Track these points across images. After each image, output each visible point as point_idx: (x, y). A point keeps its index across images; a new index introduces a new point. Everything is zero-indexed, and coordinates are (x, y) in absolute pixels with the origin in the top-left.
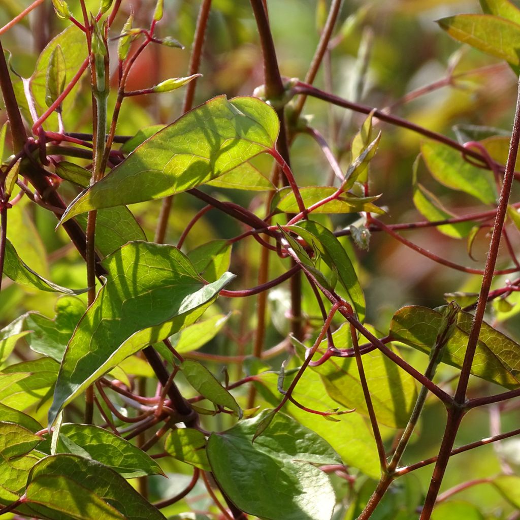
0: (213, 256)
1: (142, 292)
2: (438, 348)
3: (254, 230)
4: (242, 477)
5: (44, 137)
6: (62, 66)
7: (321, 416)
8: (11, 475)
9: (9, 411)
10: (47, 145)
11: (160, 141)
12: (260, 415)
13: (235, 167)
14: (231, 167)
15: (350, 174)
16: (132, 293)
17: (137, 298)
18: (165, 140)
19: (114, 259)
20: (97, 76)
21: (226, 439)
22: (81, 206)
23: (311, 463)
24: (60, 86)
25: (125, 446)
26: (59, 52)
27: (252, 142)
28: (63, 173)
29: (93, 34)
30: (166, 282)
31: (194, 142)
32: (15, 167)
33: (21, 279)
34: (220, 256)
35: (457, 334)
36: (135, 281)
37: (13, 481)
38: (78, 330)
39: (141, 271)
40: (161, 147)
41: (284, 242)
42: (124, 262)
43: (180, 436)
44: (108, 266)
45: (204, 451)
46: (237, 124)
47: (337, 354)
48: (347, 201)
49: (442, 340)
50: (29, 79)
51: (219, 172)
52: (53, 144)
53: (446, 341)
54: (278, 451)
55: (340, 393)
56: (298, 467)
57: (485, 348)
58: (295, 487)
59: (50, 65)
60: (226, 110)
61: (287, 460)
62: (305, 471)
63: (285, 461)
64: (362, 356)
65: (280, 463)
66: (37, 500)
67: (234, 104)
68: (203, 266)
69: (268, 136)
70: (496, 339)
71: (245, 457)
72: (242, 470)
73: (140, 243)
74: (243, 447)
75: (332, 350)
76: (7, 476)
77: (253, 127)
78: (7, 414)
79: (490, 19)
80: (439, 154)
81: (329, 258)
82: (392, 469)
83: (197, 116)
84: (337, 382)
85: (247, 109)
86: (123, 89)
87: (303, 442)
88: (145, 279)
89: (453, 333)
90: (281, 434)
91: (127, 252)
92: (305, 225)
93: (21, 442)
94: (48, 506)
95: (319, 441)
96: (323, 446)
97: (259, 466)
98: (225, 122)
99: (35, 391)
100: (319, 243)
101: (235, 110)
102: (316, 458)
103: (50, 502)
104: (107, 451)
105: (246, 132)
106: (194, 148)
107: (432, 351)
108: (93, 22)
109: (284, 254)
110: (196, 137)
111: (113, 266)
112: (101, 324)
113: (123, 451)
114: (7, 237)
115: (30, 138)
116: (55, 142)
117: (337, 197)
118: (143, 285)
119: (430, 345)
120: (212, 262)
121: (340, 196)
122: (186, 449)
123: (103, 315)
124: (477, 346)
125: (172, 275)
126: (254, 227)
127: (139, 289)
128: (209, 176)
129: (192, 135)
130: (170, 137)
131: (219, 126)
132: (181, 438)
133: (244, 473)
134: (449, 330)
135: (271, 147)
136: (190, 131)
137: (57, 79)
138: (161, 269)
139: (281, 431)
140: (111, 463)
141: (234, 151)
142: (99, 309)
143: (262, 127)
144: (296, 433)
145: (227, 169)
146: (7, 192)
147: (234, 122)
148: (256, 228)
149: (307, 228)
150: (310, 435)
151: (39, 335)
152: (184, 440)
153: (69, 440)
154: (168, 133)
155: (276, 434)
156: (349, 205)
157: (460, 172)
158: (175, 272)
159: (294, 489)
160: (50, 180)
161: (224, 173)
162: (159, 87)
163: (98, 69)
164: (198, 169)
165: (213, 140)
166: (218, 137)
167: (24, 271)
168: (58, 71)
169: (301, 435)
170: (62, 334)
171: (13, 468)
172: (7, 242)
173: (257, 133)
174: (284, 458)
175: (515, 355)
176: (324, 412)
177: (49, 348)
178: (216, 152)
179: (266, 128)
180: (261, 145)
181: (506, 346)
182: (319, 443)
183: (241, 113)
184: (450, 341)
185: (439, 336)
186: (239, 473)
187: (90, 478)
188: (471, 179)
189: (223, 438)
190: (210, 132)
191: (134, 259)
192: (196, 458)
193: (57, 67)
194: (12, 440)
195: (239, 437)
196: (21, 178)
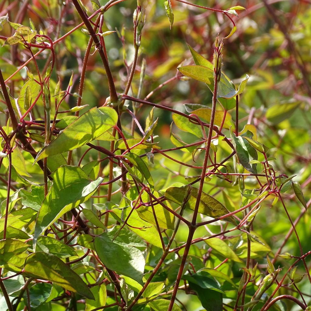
0: (93, 167)
1: (66, 186)
2: (184, 203)
3: (109, 156)
4: (108, 254)
5: (25, 123)
6: (30, 94)
7: (138, 229)
8: (18, 260)
9: (14, 229)
10: (26, 126)
11: (72, 127)
12: (114, 227)
13: (101, 135)
14: (100, 135)
15: (146, 134)
16: (63, 186)
17: (65, 188)
18: (74, 127)
19: (55, 174)
20: (46, 102)
21: (101, 238)
22: (42, 156)
23: (135, 247)
24: (30, 102)
25: (62, 244)
26: (29, 88)
27: (107, 125)
28: (33, 137)
29: (44, 86)
30: (76, 181)
31: (85, 127)
32: (14, 137)
33: (18, 180)
34: (96, 167)
35: (192, 197)
36: (64, 182)
37: (18, 262)
38: (43, 205)
39: (66, 177)
40: (72, 130)
41: (121, 162)
42: (59, 174)
43: (83, 237)
44: (53, 177)
45: (93, 243)
46: (101, 118)
47: (144, 205)
48: (145, 145)
49: (186, 200)
50: (17, 99)
51: (95, 137)
52: (28, 125)
53: (188, 201)
54: (122, 242)
55: (144, 217)
56: (129, 248)
57: (203, 203)
58: (129, 257)
59: (25, 93)
60: (97, 113)
61: (125, 246)
62: (133, 250)
63: (124, 246)
64: (154, 206)
65: (123, 247)
66: (29, 271)
67: (100, 110)
68: (89, 171)
69: (114, 121)
70: (206, 198)
71: (109, 245)
72: (108, 251)
73: (65, 166)
74: (108, 241)
75: (142, 203)
76: (16, 261)
77: (108, 119)
78: (14, 230)
79: (198, 67)
80: (179, 119)
81: (139, 168)
82: (167, 250)
83: (86, 116)
84: (143, 213)
85: (105, 111)
86: (57, 111)
87: (131, 238)
88: (68, 180)
89: (190, 197)
90: (123, 235)
91: (60, 170)
92: (129, 155)
93: (21, 247)
94: (33, 273)
95: (138, 237)
96: (139, 239)
97: (114, 249)
98: (97, 118)
99: (26, 221)
100: (135, 162)
101: (100, 112)
102: (137, 244)
103: (34, 272)
104: (55, 247)
105: (105, 121)
106: (85, 129)
107: (182, 204)
108: (43, 81)
109: (121, 165)
110: (86, 125)
111: (55, 176)
112: (51, 201)
113: (61, 246)
114: (12, 164)
115: (19, 124)
116: (29, 125)
117: (141, 143)
118: (67, 183)
119: (181, 202)
120: (93, 169)
121: (142, 143)
122: (85, 242)
123: (52, 197)
124: (200, 202)
125: (78, 178)
126: (109, 155)
127: (66, 185)
128: (91, 139)
129: (84, 124)
130: (76, 126)
131: (95, 120)
132: (83, 238)
133: (109, 253)
134: (189, 196)
135: (115, 125)
136: (83, 123)
137: (28, 99)
138: (74, 176)
139: (122, 233)
140: (57, 252)
141: (101, 129)
142: (51, 195)
143: (111, 118)
144: (128, 234)
145: (98, 136)
146: (11, 147)
147: (100, 118)
148: (110, 156)
149: (130, 156)
150: (134, 235)
151: (25, 198)
152: (84, 239)
153: (40, 243)
154: (75, 124)
155: (120, 235)
156: (146, 146)
157: (188, 125)
158: (80, 177)
159: (129, 258)
160: (28, 140)
161: (97, 137)
162: (72, 110)
163: (46, 100)
164: (87, 137)
165: (93, 125)
166: (95, 124)
167: (19, 177)
168: (29, 96)
169: (131, 235)
170: (34, 197)
171: (18, 258)
172: (12, 166)
173: (109, 121)
174: (124, 245)
175: (214, 204)
176: (139, 227)
177: (29, 203)
178: (94, 130)
179: (113, 118)
180: (111, 125)
181: (211, 200)
182: (138, 238)
183: (103, 113)
184: (189, 201)
185: (184, 199)
186: (107, 252)
187: (50, 261)
188: (192, 128)
189: (100, 238)
190: (92, 123)
191: (63, 173)
192: (89, 246)
193: (28, 94)
194: (18, 246)
195: (106, 237)
196: (16, 139)
